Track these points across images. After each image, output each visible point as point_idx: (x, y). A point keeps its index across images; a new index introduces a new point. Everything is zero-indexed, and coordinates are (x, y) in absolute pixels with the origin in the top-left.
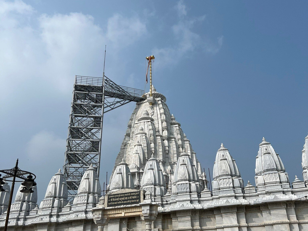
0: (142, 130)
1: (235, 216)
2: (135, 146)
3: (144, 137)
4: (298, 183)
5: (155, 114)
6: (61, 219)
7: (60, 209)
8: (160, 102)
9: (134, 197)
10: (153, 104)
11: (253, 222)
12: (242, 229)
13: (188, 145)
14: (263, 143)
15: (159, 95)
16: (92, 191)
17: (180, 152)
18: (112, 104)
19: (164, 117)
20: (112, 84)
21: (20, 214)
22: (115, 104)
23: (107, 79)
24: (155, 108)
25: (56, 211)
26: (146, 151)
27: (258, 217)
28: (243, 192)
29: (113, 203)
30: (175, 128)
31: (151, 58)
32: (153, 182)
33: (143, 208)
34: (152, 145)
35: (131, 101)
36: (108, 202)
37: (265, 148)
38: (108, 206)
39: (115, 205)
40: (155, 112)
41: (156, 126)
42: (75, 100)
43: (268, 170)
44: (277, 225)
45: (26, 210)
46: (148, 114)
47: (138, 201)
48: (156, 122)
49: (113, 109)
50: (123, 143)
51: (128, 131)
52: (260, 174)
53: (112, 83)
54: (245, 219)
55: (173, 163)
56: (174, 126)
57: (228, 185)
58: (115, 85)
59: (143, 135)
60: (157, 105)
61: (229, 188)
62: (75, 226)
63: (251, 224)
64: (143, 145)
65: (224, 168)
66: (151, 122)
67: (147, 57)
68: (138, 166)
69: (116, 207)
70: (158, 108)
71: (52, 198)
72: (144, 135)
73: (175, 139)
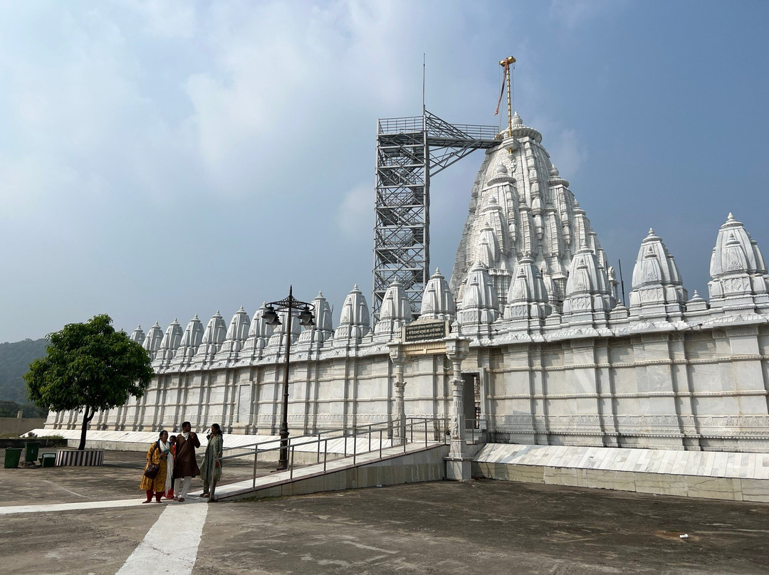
0: (494, 201)
1: (591, 353)
2: (481, 231)
3: (497, 215)
4: (696, 303)
5: (519, 170)
6: (362, 353)
7: (359, 339)
8: (527, 145)
9: (437, 330)
10: (516, 150)
11: (620, 361)
12: (601, 371)
13: (581, 220)
14: (648, 238)
15: (527, 132)
16: (397, 315)
17: (564, 235)
18: (442, 161)
19: (534, 173)
20: (440, 124)
21: (312, 345)
22: (447, 159)
23: (431, 116)
24: (518, 158)
25: (354, 342)
26: (500, 239)
27: (628, 354)
28: (608, 317)
29: (412, 337)
30: (557, 191)
31: (509, 63)
32: (478, 304)
33: (447, 344)
34: (512, 227)
35: (475, 148)
36: (407, 335)
37: (649, 246)
38: (407, 340)
39: (414, 340)
40: (519, 165)
41: (521, 192)
42: (381, 161)
43: (647, 284)
44: (652, 367)
45: (318, 341)
46: (505, 171)
47: (442, 334)
48: (519, 184)
49: (444, 168)
50: (466, 225)
51: (472, 204)
52: (637, 289)
53: (439, 122)
54: (606, 357)
55: (551, 255)
56: (555, 187)
57: (584, 308)
58: (445, 125)
59: (495, 211)
60: (523, 152)
61: (586, 312)
62: (378, 362)
63: (615, 364)
64: (494, 228)
65: (581, 281)
66: (510, 186)
67: (502, 62)
68: (488, 265)
69: (416, 342)
70: (523, 157)
71: (348, 326)
72: (497, 210)
73: (555, 211)
